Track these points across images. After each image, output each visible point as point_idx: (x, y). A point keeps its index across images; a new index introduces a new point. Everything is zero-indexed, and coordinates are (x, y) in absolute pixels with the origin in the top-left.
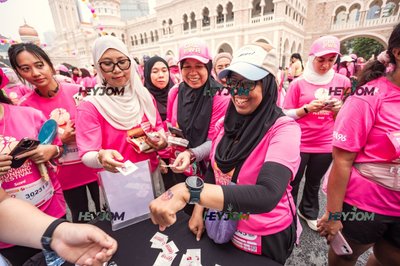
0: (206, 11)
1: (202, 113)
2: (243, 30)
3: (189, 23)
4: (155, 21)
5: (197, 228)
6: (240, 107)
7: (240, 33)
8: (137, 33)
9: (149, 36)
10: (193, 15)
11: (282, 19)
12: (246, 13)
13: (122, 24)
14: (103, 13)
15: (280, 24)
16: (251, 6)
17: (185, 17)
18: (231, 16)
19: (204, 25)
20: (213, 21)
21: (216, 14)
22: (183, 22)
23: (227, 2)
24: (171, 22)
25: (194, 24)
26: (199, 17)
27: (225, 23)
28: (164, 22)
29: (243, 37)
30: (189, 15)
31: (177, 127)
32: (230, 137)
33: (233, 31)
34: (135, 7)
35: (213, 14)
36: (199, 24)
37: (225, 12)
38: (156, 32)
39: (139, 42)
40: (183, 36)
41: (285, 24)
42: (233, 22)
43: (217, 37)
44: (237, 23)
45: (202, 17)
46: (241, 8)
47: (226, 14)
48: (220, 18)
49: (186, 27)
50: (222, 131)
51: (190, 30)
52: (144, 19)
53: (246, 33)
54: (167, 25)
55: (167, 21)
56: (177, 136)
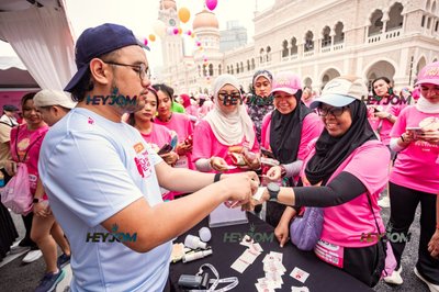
0: (310, 35)
1: (292, 135)
2: (356, 52)
3: (289, 49)
4: (252, 49)
5: (282, 235)
6: (332, 130)
7: (352, 56)
8: (233, 63)
9: (245, 65)
10: (294, 41)
11: (415, 33)
12: (361, 32)
13: (221, 55)
14: (209, 46)
15: (412, 39)
16: (368, 23)
17: (285, 43)
18: (340, 36)
19: (307, 49)
20: (317, 45)
21: (322, 37)
22: (282, 48)
23: (336, 22)
24: (269, 49)
25: (295, 49)
26: (301, 42)
27: (332, 46)
28: (262, 50)
29: (355, 59)
30: (289, 41)
31: (269, 150)
32: (321, 156)
33: (342, 54)
34: (234, 37)
35: (318, 37)
36: (301, 49)
37: (332, 34)
38: (253, 60)
39: (235, 72)
40: (282, 63)
41: (419, 38)
42: (343, 44)
43: (321, 62)
44: (347, 44)
45: (304, 42)
46: (354, 27)
47: (333, 36)
48: (326, 41)
49: (285, 53)
50: (314, 150)
51: (289, 57)
52: (242, 48)
53: (360, 54)
54: (265, 53)
55: (265, 49)
56: (269, 157)
